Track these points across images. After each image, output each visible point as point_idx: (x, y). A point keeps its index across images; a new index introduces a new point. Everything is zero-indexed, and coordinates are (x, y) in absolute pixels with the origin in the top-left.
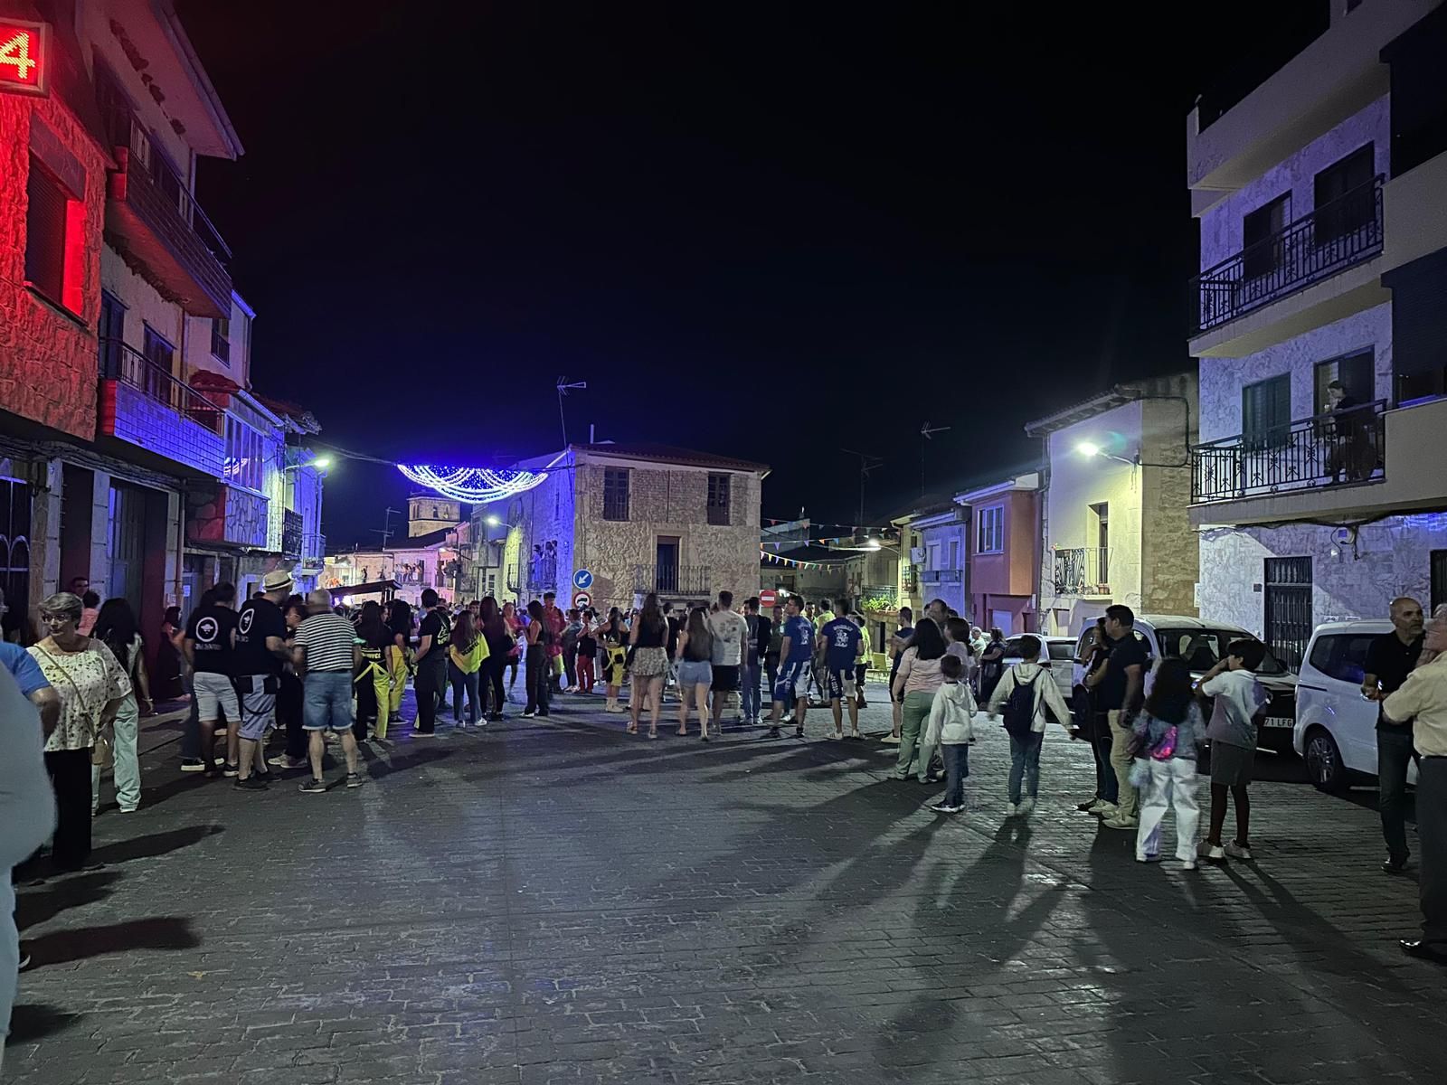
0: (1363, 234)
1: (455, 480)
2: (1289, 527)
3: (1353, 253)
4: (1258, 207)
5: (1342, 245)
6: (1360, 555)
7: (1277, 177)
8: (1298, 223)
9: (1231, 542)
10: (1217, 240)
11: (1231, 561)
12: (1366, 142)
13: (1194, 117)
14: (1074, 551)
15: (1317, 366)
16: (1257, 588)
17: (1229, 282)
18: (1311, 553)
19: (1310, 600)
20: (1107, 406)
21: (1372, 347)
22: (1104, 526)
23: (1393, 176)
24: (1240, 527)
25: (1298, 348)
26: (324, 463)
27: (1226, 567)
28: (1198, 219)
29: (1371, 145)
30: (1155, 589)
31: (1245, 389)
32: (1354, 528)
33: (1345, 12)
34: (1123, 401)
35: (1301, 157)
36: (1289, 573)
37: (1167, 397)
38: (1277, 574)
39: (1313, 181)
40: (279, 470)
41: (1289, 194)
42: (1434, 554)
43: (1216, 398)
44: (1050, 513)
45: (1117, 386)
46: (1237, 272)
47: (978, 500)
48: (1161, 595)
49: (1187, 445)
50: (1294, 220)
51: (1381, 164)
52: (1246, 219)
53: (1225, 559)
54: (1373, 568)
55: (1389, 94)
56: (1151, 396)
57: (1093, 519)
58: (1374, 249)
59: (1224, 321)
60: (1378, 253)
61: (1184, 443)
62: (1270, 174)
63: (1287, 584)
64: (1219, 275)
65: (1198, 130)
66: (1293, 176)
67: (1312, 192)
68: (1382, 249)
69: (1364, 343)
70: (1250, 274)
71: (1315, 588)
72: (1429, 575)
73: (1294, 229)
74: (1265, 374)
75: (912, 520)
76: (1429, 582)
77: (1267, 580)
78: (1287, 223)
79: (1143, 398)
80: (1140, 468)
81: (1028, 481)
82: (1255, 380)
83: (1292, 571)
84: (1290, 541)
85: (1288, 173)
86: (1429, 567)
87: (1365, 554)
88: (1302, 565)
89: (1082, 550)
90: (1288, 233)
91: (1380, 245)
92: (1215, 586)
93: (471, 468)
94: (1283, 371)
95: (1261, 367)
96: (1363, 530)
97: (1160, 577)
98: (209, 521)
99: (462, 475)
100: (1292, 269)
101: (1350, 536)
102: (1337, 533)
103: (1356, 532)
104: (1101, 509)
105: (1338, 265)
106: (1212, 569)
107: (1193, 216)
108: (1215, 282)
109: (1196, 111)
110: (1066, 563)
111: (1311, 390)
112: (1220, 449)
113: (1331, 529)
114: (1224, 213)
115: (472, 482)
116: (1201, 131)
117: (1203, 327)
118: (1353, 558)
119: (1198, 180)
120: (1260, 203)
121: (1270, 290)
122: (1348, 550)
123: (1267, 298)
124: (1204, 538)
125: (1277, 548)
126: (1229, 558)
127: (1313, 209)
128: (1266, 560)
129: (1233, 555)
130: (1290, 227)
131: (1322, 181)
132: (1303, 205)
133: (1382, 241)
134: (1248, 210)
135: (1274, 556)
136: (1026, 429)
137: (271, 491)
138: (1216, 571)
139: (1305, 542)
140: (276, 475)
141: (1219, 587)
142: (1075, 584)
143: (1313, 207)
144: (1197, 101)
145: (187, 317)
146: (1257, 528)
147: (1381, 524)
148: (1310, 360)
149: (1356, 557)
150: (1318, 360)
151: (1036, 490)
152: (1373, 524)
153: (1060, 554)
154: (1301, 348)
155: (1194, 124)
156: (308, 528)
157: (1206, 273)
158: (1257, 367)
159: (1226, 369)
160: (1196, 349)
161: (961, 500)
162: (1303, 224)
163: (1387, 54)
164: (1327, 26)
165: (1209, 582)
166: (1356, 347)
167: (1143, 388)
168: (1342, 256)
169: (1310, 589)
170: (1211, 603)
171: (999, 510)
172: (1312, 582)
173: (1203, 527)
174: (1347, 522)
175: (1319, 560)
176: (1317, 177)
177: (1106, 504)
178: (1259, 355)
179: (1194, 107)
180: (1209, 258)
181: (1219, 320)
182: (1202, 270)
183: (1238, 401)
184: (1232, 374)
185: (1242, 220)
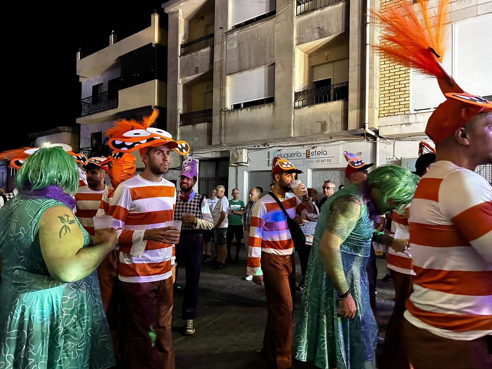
3: (112, 105)
4: (96, 84)
7: (100, 78)
10: (86, 90)
13: (79, 54)
17: (87, 103)
20: (55, 132)
28: (81, 83)
31: (91, 134)
33: (112, 43)
34: (60, 132)
35: (105, 75)
39: (108, 82)
41: (102, 83)
46: (90, 102)
55: (120, 68)
56: (68, 131)
58: (116, 106)
61: (78, 146)
64: (85, 101)
65: (79, 59)
66: (104, 79)
67: (108, 85)
68: (118, 106)
70: (94, 103)
74: (97, 131)
78: (102, 92)
79: (66, 131)
82: (94, 132)
85: (102, 78)
90: (102, 95)
94: (100, 131)
95: (96, 129)
107: (80, 81)
108: (84, 103)
109: (79, 52)
112: (84, 150)
114: (88, 83)
116: (80, 59)
117: (82, 114)
119: (79, 73)
120: (97, 84)
123: (95, 111)
127: (107, 90)
131: (110, 82)
132: (105, 89)
133: (118, 104)
134: (94, 85)
136: (29, 135)
144: (79, 50)
155: (78, 56)
159: (87, 127)
160: (78, 121)
162: (105, 94)
164: (108, 46)
167: (66, 128)
178: (95, 125)
180: (83, 96)
181: (85, 114)
182: (82, 99)
183: (90, 137)
184: (88, 129)
185: (92, 87)
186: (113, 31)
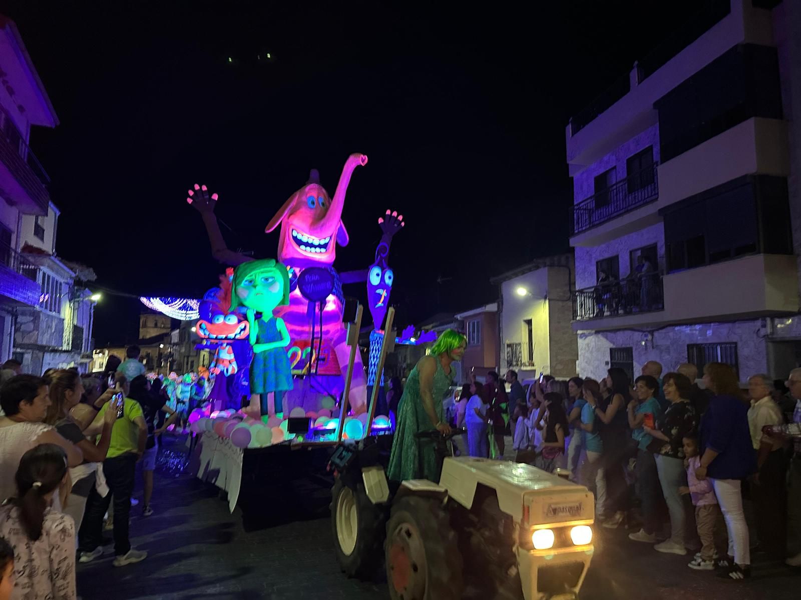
0: (649, 188)
1: (174, 306)
2: (621, 332)
3: (645, 199)
4: (601, 173)
5: (640, 194)
6: (655, 346)
7: (609, 159)
8: (620, 182)
9: (593, 340)
10: (582, 188)
11: (594, 350)
12: (649, 145)
13: (569, 128)
14: (516, 345)
15: (631, 252)
16: (607, 363)
17: (588, 210)
18: (631, 345)
19: (632, 369)
20: (530, 270)
21: (656, 244)
22: (530, 332)
23: (662, 162)
24: (597, 332)
25: (622, 244)
26: (97, 297)
27: (591, 352)
28: (572, 178)
29: (651, 148)
30: (556, 364)
31: (597, 263)
32: (652, 333)
33: (637, 84)
34: (537, 267)
35: (620, 151)
36: (622, 355)
37: (559, 265)
38: (616, 356)
39: (625, 162)
40: (70, 301)
41: (615, 168)
42: (688, 346)
43: (583, 266)
44: (504, 324)
45: (535, 260)
46: (592, 205)
47: (466, 318)
48: (559, 367)
49: (570, 290)
50: (618, 181)
51: (656, 155)
52: (595, 178)
53: (591, 349)
54: (661, 353)
55: (658, 123)
56: (552, 265)
57: (524, 329)
58: (654, 197)
59: (586, 229)
60: (657, 199)
61: (568, 289)
62: (606, 158)
63: (621, 362)
64: (583, 206)
65: (571, 135)
66: (617, 159)
67: (626, 167)
68: (658, 198)
69: (653, 241)
70: (598, 206)
71: (635, 364)
72: (687, 357)
73: (618, 185)
74: (607, 255)
75: (433, 327)
76: (687, 360)
77: (611, 359)
78: (614, 182)
79: (548, 266)
80: (547, 302)
81: (492, 307)
82: (601, 258)
83: (623, 354)
84: (622, 340)
85: (614, 158)
86: (687, 352)
87: (657, 346)
88: (628, 352)
89: (520, 344)
90: (615, 187)
91: (657, 196)
92: (586, 362)
93: (184, 299)
94: (615, 254)
95: (604, 252)
96: (656, 334)
97: (559, 358)
98: (30, 332)
99: (179, 303)
100: (617, 205)
101: (650, 337)
102: (643, 336)
103: (653, 335)
104: (529, 322)
105: (639, 204)
106: (585, 353)
107: (570, 176)
108: (581, 209)
109: (570, 126)
110: (512, 350)
111: (628, 264)
112: (586, 293)
113: (641, 334)
114: (585, 175)
115: (185, 308)
116: (573, 135)
117: (576, 231)
118: (651, 348)
119: (572, 159)
120: (602, 171)
121: (607, 214)
122: (649, 344)
123: (607, 218)
124: (581, 337)
125: (615, 343)
126: (593, 348)
128: (611, 350)
129: (594, 346)
130: (616, 184)
131: (630, 162)
132: (622, 174)
133: (658, 194)
134: (596, 174)
135: (614, 347)
136: (490, 280)
137: (65, 313)
138: (586, 355)
139: (629, 339)
140: (68, 303)
141: (588, 362)
142: (517, 361)
143: (626, 175)
144: (570, 120)
145: (21, 215)
146: (605, 333)
147: (664, 331)
148: (628, 249)
149: (653, 347)
150: (631, 249)
151: (497, 312)
152: (660, 331)
153: (509, 346)
154: (623, 243)
155: (569, 132)
156: (86, 335)
157: (577, 205)
158: (603, 252)
159: (588, 252)
160: (573, 242)
161: (459, 317)
162: (621, 184)
163: (657, 105)
164: (628, 90)
165: (583, 360)
166: (648, 244)
167: (548, 261)
168: (640, 199)
169: (632, 364)
170: (585, 371)
171: (478, 323)
172: (632, 360)
173: (579, 332)
174: (649, 329)
175: (636, 349)
176: (628, 160)
177: (531, 320)
178: (603, 246)
179: (569, 124)
180: (578, 199)
181: (584, 228)
182: (575, 203)
183: (594, 268)
184: (591, 255)
185: (593, 179)
186: (636, 63)
